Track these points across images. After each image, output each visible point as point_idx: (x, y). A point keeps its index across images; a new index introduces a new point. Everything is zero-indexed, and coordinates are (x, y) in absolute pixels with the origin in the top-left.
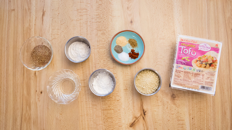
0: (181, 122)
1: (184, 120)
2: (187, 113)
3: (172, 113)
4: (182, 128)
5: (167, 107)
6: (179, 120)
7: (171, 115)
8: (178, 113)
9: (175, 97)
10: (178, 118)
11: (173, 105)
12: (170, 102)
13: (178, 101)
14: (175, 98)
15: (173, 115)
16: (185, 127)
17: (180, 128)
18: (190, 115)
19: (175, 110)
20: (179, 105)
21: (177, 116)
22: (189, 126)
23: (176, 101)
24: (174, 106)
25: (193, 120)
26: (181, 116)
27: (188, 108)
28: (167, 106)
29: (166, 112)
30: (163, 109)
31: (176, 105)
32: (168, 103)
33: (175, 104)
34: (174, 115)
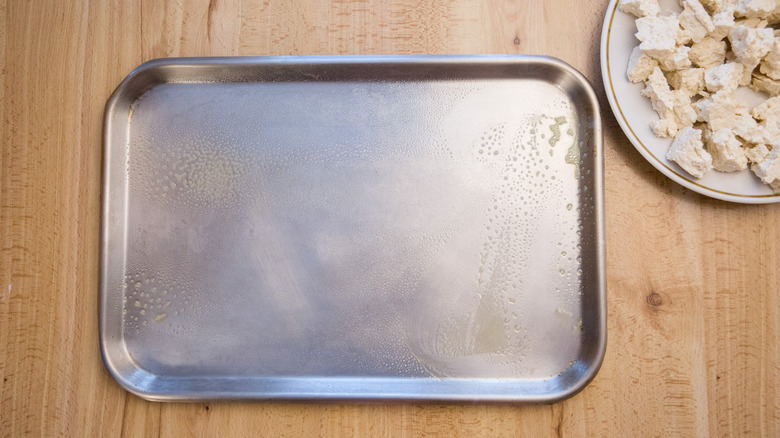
0: (677, 389)
1: (688, 383)
2: (701, 357)
3: (649, 356)
4: (679, 409)
5: (633, 336)
6: (672, 381)
7: (644, 362)
8: (669, 356)
9: (660, 304)
10: (668, 374)
11: (650, 330)
12: (641, 318)
13: (670, 316)
14: (660, 307)
15: (650, 365)
16: (690, 406)
17: (674, 409)
18: (709, 365)
19: (657, 347)
20: (673, 331)
21: (664, 368)
22: (707, 403)
23: (661, 316)
24: (655, 334)
25: (721, 382)
26: (680, 370)
27: (704, 341)
28: (631, 333)
29: (628, 353)
30: (618, 342)
31: (661, 329)
32: (635, 321)
33: (657, 326)
34: (655, 363)
